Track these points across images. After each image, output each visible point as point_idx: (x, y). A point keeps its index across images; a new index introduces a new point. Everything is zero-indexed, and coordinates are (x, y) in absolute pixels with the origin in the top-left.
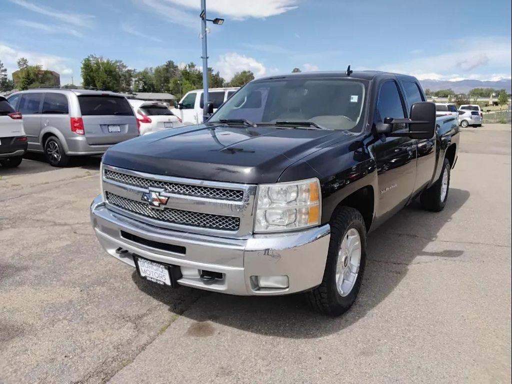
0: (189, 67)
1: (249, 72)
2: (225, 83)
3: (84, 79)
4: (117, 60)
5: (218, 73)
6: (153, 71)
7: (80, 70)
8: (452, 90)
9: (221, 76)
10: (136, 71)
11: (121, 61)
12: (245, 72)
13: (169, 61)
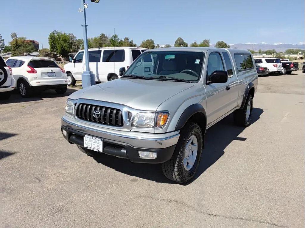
0: (114, 37)
1: (151, 40)
5: (132, 41)
6: (93, 40)
7: (48, 40)
8: (275, 50)
11: (72, 34)
12: (148, 40)
13: (102, 34)
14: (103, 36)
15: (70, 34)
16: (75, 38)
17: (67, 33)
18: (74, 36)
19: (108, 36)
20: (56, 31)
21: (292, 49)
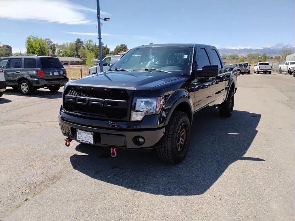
0: (90, 42)
1: (124, 45)
2: (110, 51)
3: (27, 49)
4: (47, 38)
5: (107, 45)
6: (68, 45)
7: (25, 44)
8: (237, 54)
9: (108, 47)
10: (58, 45)
11: (49, 39)
12: (122, 45)
13: (77, 39)
14: (78, 41)
15: (46, 39)
16: (52, 42)
17: (44, 38)
18: (51, 41)
19: (83, 41)
20: (32, 36)
21: (252, 53)
